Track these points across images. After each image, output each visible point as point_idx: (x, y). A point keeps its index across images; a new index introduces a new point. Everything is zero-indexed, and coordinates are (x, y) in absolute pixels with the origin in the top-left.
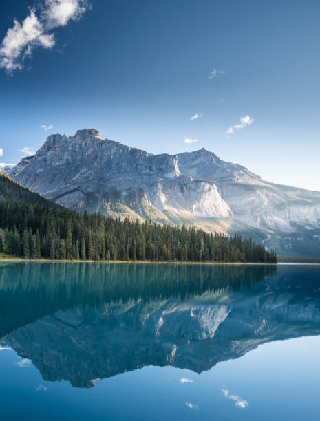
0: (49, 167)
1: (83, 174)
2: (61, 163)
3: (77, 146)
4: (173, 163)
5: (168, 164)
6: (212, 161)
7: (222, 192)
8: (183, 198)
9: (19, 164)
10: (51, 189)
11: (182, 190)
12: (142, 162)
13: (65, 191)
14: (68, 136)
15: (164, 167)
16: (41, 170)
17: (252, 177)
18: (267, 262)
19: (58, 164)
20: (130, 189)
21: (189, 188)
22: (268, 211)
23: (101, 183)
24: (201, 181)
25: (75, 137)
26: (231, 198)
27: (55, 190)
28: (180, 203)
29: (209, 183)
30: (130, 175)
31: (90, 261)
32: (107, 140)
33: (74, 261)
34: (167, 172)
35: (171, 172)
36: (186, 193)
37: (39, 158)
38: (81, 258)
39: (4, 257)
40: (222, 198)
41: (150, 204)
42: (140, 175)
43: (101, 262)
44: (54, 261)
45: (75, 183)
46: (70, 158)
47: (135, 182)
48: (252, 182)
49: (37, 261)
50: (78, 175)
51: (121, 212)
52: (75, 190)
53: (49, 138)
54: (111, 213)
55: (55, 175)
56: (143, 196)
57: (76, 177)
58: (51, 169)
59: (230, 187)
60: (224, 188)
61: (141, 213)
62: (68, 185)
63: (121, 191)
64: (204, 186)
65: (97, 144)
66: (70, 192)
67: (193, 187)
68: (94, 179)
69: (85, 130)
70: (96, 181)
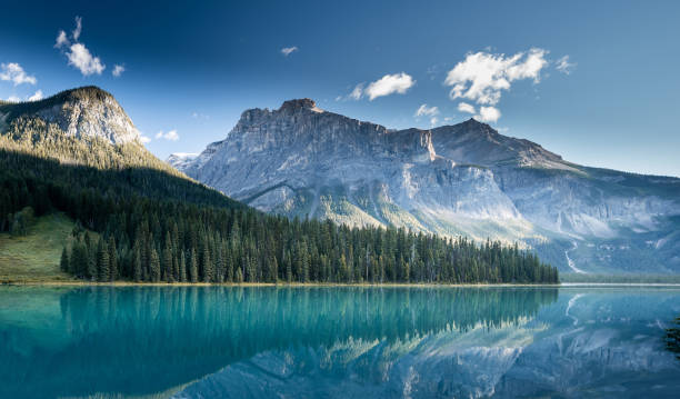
0: (244, 155)
1: (292, 161)
2: (261, 149)
3: (284, 124)
4: (424, 141)
5: (417, 142)
6: (486, 137)
7: (502, 181)
8: (441, 192)
9: (204, 152)
10: (247, 185)
11: (439, 180)
12: (378, 143)
13: (267, 187)
14: (271, 111)
15: (411, 147)
16: (234, 159)
17: (548, 158)
18: (540, 282)
19: (256, 149)
20: (362, 180)
21: (450, 177)
22: (573, 206)
23: (318, 174)
24: (468, 166)
25: (280, 111)
26: (516, 189)
27: (252, 187)
28: (437, 199)
29: (480, 168)
30: (362, 160)
31: (207, 284)
32: (326, 112)
33: (176, 284)
34: (416, 154)
35: (421, 153)
36: (446, 184)
37: (231, 143)
38: (190, 279)
39: (58, 279)
40: (502, 189)
41: (391, 201)
42: (375, 160)
43: (225, 285)
44: (141, 284)
45: (280, 175)
46: (273, 140)
47: (368, 170)
48: (549, 165)
49: (109, 284)
50: (285, 164)
51: (346, 214)
52: (280, 185)
53: (245, 114)
54: (332, 216)
55: (252, 166)
56: (379, 190)
57: (282, 167)
58: (247, 157)
59: (514, 174)
60: (504, 175)
61: (378, 214)
62: (271, 178)
63: (347, 185)
64: (473, 172)
65: (312, 119)
66: (273, 188)
67: (457, 175)
68: (308, 168)
69: (295, 101)
70: (311, 171)
